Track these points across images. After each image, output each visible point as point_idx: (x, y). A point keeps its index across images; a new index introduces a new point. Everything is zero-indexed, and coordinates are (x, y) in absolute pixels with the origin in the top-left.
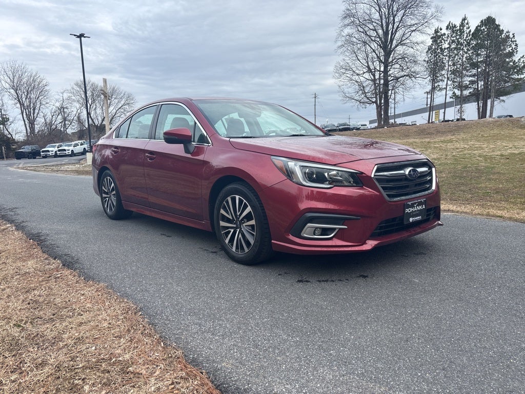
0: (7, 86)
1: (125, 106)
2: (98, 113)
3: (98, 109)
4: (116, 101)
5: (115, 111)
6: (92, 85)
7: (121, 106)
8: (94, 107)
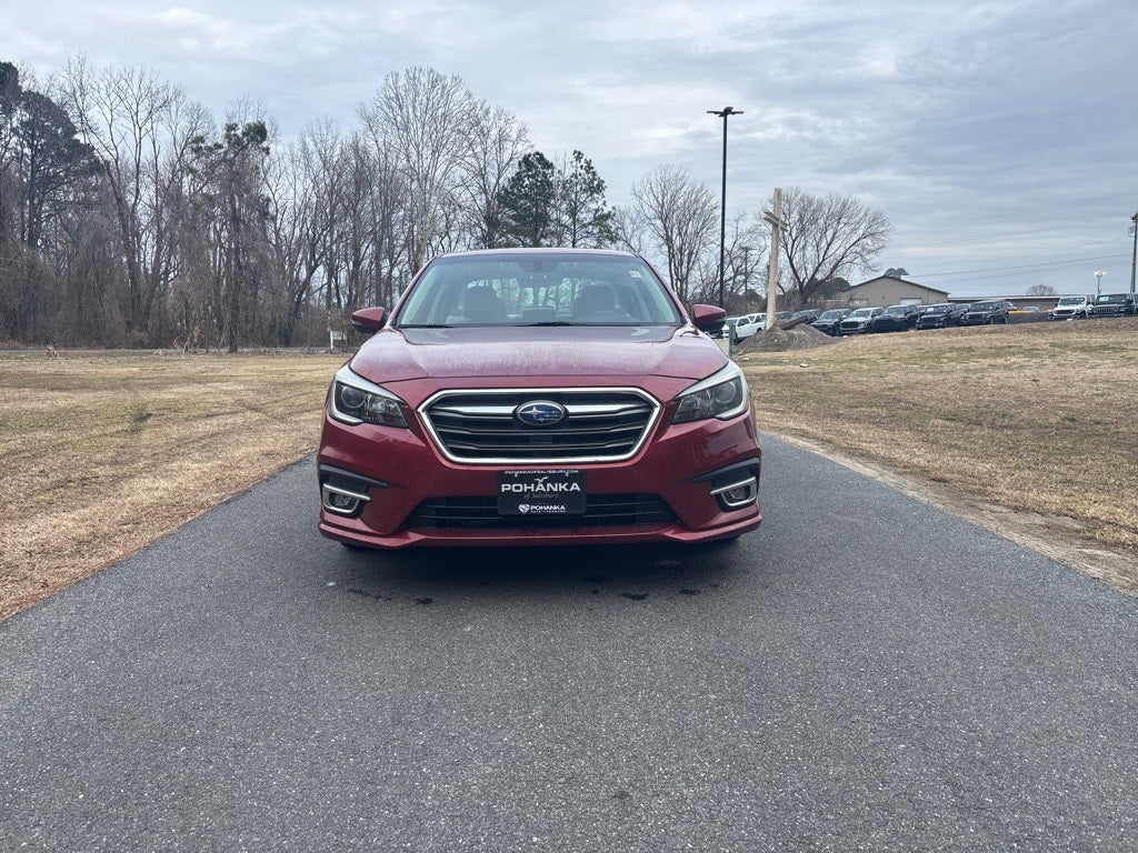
0: (650, 213)
1: (865, 241)
2: (808, 256)
3: (810, 248)
4: (847, 229)
5: (842, 250)
6: (802, 199)
7: (855, 240)
8: (802, 243)
